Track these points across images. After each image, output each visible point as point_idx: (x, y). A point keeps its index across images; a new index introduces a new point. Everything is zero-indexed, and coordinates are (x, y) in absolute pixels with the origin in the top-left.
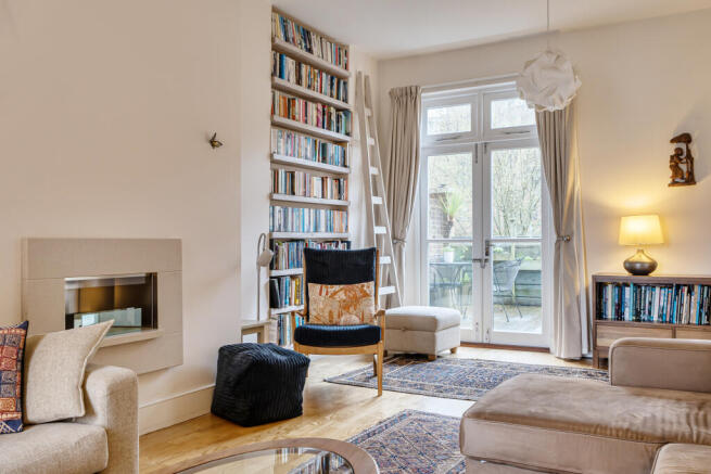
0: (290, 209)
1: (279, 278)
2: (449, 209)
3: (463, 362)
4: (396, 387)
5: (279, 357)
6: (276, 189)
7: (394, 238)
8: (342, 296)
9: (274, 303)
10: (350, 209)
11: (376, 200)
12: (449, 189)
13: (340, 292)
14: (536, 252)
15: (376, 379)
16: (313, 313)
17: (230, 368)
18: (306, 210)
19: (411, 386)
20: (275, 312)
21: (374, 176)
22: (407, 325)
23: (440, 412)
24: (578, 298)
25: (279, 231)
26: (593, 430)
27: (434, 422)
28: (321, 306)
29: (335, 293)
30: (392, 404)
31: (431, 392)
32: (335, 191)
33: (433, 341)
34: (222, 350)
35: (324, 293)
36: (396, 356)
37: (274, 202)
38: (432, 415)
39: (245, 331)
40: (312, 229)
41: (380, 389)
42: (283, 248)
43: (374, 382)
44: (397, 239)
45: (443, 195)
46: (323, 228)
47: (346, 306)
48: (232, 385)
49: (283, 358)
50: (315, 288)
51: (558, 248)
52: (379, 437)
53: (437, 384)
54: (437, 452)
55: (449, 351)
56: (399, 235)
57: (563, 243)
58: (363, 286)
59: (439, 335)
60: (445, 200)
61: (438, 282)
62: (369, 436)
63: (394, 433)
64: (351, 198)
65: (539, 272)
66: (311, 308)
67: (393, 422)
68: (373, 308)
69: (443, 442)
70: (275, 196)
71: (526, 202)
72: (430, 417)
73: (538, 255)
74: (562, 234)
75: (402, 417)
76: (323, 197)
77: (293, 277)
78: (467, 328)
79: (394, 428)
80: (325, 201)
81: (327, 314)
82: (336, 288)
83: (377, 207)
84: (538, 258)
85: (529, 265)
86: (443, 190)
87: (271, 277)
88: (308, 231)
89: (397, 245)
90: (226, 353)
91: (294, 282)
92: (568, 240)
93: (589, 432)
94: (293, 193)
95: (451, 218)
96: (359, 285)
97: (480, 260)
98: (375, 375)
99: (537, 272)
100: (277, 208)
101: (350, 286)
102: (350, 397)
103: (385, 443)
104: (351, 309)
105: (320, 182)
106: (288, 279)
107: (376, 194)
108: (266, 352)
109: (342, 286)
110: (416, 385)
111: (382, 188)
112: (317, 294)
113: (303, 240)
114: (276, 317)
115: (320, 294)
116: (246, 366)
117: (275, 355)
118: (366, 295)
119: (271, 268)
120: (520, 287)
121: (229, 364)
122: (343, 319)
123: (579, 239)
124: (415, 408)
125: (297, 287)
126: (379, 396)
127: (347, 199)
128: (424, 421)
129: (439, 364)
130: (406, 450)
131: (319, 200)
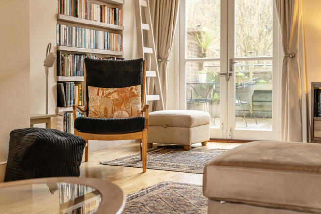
0: (74, 28)
1: (65, 83)
2: (203, 44)
3: (212, 151)
4: (157, 167)
5: (59, 137)
6: (62, 11)
7: (159, 57)
8: (115, 96)
9: (60, 103)
10: (124, 33)
11: (144, 27)
12: (204, 29)
13: (114, 93)
14: (269, 77)
15: (141, 162)
16: (91, 109)
17: (19, 147)
18: (88, 31)
19: (169, 166)
20: (62, 110)
21: (143, 8)
22: (168, 122)
23: (191, 182)
24: (300, 102)
25: (65, 45)
26: (316, 170)
27: (186, 189)
28: (99, 104)
29: (110, 94)
30: (153, 178)
31: (184, 170)
32: (112, 17)
33: (188, 134)
34: (12, 133)
35: (100, 94)
36: (159, 147)
37: (60, 21)
38: (185, 184)
39: (34, 120)
40: (92, 46)
41: (144, 169)
42: (68, 58)
43: (140, 164)
44: (161, 58)
45: (199, 33)
46: (101, 46)
47: (118, 104)
48: (20, 159)
49: (63, 139)
50: (93, 91)
51: (285, 64)
52: (141, 199)
53: (190, 165)
54: (187, 208)
55: (200, 144)
56: (163, 56)
57: (289, 60)
58: (132, 89)
59: (193, 130)
60: (200, 38)
61: (194, 98)
62: (133, 199)
63: (153, 196)
64: (124, 25)
65: (270, 92)
66: (90, 105)
67: (153, 189)
68: (140, 106)
69: (192, 202)
70: (62, 17)
71: (262, 45)
72: (182, 186)
73: (270, 79)
74: (289, 52)
75: (160, 186)
76: (102, 21)
77: (76, 83)
78: (215, 128)
79: (154, 193)
80: (103, 25)
81: (102, 110)
82: (111, 90)
83: (145, 32)
84: (270, 81)
85: (263, 86)
86: (199, 30)
87: (58, 82)
88: (89, 48)
89: (162, 63)
90: (16, 135)
91: (77, 87)
92: (293, 57)
93: (312, 172)
94: (77, 16)
95: (205, 51)
96: (129, 88)
97: (225, 75)
98: (141, 160)
99: (269, 92)
100: (63, 27)
101: (122, 89)
102: (120, 173)
103: (145, 203)
104: (122, 106)
105: (99, 9)
106: (73, 84)
107: (144, 22)
108: (49, 134)
109: (115, 89)
110: (174, 165)
111: (150, 17)
112: (96, 95)
113: (85, 54)
114: (63, 114)
115: (98, 94)
116: (32, 143)
117: (56, 136)
118: (135, 96)
119: (58, 74)
120: (256, 104)
121: (18, 143)
122: (116, 113)
123: (301, 54)
124: (172, 180)
125: (80, 91)
126: (143, 173)
127: (121, 25)
128: (178, 188)
129: (192, 153)
130: (161, 207)
131: (98, 23)
